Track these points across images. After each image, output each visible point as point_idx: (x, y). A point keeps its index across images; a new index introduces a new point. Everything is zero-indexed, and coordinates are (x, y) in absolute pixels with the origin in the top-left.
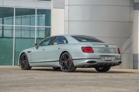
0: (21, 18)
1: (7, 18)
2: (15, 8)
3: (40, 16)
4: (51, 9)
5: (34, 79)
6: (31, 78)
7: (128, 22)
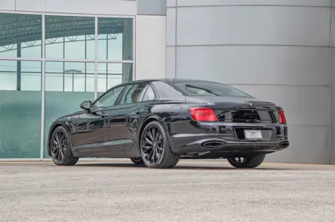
2: (46, 16)
3: (109, 37)
4: (134, 17)
7: (326, 46)
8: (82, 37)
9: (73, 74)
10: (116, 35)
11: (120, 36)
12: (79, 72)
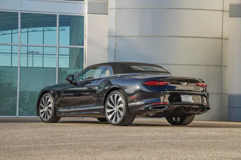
2: (21, 13)
4: (85, 15)
7: (219, 38)
8: (41, 29)
9: (33, 54)
10: (65, 27)
11: (68, 28)
12: (37, 53)
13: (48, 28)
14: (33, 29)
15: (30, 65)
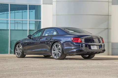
0: (15, 13)
1: (3, 13)
2: (10, 4)
3: (30, 11)
4: (41, 5)
5: (30, 67)
6: (26, 67)
7: (107, 15)
8: (21, 11)
9: (18, 23)
10: (33, 10)
13: (24, 11)
14: (17, 11)
15: (16, 29)
